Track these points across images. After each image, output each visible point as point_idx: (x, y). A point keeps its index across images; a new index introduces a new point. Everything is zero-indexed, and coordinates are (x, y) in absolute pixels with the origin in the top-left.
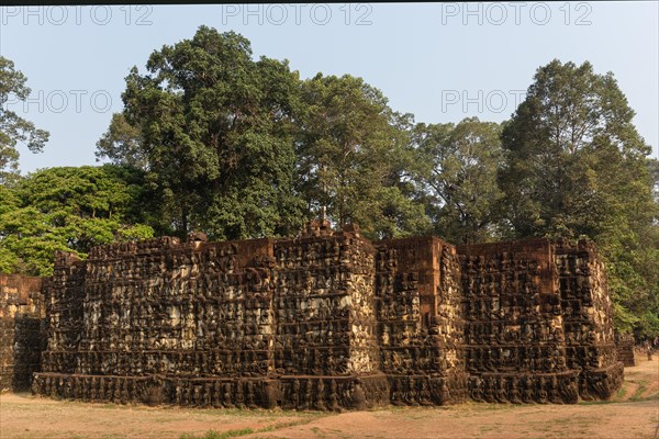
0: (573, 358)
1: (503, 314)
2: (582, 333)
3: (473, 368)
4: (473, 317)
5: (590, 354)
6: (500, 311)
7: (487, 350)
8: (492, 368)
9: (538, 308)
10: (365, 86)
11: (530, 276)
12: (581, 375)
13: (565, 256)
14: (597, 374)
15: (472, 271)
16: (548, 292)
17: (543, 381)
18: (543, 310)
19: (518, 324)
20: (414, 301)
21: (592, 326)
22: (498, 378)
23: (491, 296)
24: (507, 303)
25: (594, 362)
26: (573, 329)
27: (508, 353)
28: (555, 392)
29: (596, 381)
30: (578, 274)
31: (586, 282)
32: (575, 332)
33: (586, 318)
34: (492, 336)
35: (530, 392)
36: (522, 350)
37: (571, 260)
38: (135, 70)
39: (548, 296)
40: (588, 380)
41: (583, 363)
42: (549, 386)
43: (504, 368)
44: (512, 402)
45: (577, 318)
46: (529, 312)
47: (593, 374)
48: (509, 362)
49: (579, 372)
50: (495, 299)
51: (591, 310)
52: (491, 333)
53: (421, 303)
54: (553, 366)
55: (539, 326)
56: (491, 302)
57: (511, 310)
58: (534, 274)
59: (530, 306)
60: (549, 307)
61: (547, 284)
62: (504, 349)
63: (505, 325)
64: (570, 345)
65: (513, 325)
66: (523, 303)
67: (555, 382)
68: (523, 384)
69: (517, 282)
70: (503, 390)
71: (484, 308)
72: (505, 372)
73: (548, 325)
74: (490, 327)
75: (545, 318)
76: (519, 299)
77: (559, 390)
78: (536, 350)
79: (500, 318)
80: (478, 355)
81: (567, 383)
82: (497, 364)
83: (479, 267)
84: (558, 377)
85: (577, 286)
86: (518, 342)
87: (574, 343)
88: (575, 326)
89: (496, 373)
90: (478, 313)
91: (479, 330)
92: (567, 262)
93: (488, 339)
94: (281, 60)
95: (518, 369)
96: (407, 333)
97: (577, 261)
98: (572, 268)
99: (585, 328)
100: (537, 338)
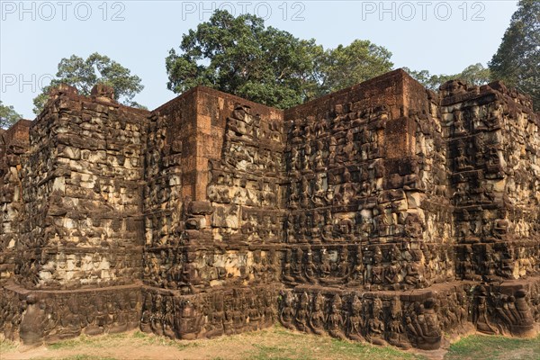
0: (468, 262)
1: (331, 197)
2: (484, 222)
3: (290, 278)
4: (294, 204)
5: (497, 256)
6: (327, 193)
7: (306, 251)
8: (313, 278)
9: (379, 182)
10: (372, 46)
11: (368, 133)
12: (478, 290)
13: (458, 107)
14: (506, 290)
15: (298, 139)
16: (399, 155)
17: (378, 304)
18: (388, 186)
19: (350, 210)
20: (172, 182)
21: (501, 210)
22: (315, 293)
23: (317, 171)
24: (338, 179)
25: (503, 269)
26: (468, 216)
27: (334, 256)
28: (396, 324)
29: (503, 301)
30: (478, 131)
31: (492, 142)
32: (472, 221)
33: (490, 198)
34: (315, 230)
35: (357, 321)
36: (353, 251)
37: (468, 111)
38: (173, 51)
39: (397, 162)
40: (489, 299)
41: (483, 271)
42: (387, 314)
43: (326, 279)
44: (331, 334)
45: (475, 199)
46: (365, 190)
47: (498, 290)
48: (335, 271)
49: (474, 284)
50: (321, 175)
51: (500, 186)
52: (314, 226)
53: (182, 184)
54: (400, 278)
55: (380, 212)
56: (315, 179)
57: (342, 190)
58: (376, 130)
59: (368, 180)
60: (397, 179)
61: (396, 142)
62: (330, 249)
63: (333, 213)
64: (463, 242)
65: (344, 212)
66: (358, 177)
67: (397, 308)
68: (348, 307)
69: (350, 145)
70: (321, 313)
71: (307, 190)
72: (327, 284)
73: (393, 209)
74: (313, 216)
75: (390, 197)
76: (354, 171)
77: (405, 322)
78: (373, 250)
79: (327, 204)
80: (296, 257)
81: (418, 312)
82: (319, 272)
83: (305, 133)
84: (403, 298)
85: (476, 149)
86: (348, 239)
87: (469, 238)
88: (472, 211)
89: (316, 286)
90: (300, 198)
91: (300, 221)
92: (460, 115)
93: (309, 234)
94: (308, 39)
95: (346, 281)
96: (165, 228)
97: (477, 111)
98: (468, 123)
99: (488, 214)
100: (376, 231)
